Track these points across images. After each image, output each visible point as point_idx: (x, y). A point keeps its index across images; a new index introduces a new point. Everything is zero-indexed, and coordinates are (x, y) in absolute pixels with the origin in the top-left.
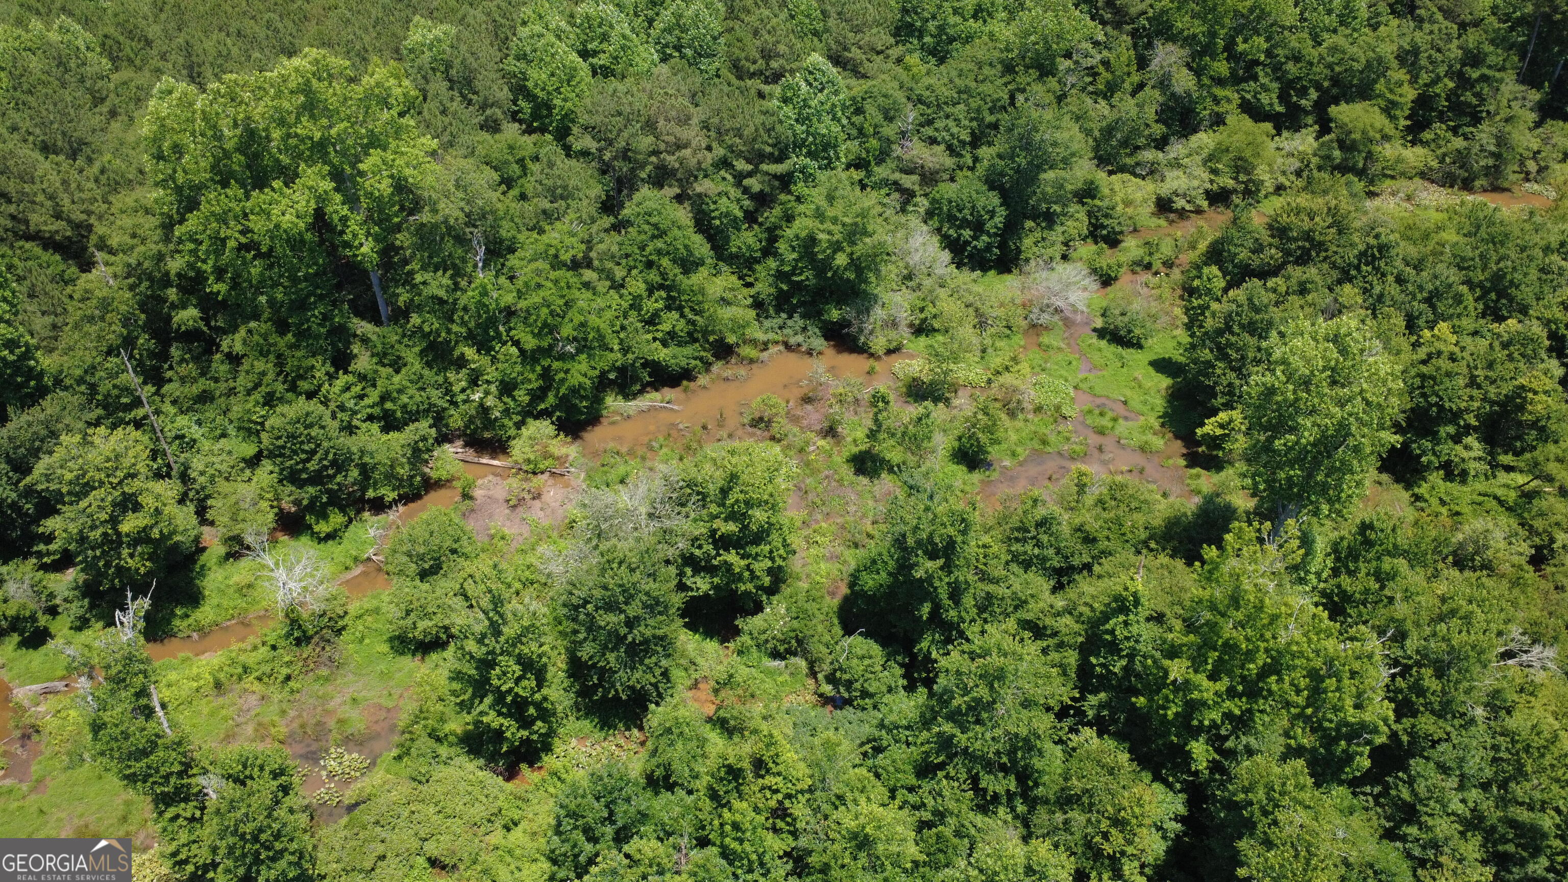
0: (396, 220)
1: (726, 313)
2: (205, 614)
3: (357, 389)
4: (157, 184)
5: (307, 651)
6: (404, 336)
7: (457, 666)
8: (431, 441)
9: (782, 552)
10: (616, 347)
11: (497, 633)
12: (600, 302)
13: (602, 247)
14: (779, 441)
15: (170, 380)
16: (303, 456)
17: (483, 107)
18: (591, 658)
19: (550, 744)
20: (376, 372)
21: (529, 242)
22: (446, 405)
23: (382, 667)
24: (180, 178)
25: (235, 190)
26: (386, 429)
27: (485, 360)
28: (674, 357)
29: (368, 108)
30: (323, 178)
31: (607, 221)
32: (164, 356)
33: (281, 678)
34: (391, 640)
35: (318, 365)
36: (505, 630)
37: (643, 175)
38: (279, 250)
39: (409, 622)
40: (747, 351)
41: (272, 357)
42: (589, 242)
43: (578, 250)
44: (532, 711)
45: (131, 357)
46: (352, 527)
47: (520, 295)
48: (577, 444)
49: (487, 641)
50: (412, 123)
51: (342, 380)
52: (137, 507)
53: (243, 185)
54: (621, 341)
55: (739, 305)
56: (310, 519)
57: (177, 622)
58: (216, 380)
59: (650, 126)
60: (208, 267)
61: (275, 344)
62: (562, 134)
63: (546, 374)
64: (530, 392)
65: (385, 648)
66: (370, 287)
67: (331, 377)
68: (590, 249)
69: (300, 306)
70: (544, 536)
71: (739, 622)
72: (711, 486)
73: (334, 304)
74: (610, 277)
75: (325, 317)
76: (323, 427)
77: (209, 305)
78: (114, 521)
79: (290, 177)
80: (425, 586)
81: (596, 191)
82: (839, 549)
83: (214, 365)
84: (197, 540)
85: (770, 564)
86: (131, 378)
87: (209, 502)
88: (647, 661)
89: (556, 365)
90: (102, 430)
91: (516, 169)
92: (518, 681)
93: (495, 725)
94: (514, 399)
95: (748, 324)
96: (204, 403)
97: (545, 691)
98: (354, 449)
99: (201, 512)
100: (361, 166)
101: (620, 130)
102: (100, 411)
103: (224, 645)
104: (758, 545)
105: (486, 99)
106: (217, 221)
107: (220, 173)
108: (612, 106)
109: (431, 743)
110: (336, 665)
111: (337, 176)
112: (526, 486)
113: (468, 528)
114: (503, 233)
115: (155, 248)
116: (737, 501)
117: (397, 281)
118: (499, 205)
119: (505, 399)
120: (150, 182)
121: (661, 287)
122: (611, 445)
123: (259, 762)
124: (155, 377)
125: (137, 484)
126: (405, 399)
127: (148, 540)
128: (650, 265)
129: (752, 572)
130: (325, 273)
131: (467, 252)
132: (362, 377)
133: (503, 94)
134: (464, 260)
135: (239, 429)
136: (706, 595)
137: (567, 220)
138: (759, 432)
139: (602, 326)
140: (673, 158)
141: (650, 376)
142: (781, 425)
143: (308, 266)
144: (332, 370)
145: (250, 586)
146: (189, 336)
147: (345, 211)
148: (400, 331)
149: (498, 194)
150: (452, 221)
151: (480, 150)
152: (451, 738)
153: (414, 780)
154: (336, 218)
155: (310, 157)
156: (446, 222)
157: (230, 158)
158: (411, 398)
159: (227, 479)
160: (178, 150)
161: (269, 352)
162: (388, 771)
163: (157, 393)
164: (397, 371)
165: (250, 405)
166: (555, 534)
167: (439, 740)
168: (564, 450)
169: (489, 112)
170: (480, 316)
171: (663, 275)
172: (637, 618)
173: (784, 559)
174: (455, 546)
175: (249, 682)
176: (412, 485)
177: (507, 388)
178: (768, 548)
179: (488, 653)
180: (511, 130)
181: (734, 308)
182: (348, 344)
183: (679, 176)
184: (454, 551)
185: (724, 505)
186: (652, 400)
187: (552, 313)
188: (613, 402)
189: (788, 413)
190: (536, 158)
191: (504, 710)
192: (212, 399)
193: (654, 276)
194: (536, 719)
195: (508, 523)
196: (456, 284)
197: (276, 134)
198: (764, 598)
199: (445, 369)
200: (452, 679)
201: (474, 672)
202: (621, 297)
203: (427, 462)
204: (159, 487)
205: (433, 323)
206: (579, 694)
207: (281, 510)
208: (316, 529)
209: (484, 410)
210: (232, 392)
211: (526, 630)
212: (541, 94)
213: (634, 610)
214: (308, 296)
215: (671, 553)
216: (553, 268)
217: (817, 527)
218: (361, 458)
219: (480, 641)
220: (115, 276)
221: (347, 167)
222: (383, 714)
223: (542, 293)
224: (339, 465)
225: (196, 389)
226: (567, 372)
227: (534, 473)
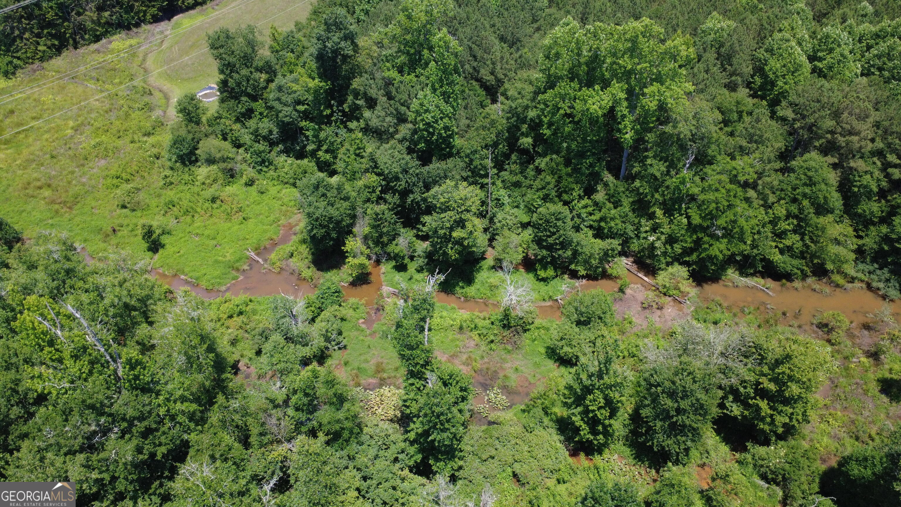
0: (652, 125)
1: (833, 249)
2: (471, 291)
3: (590, 209)
4: (541, 70)
5: (506, 333)
6: (627, 190)
7: (572, 383)
8: (616, 252)
9: (800, 417)
10: (749, 242)
11: (600, 377)
12: (751, 213)
13: (768, 179)
14: (833, 344)
15: (506, 170)
16: (548, 233)
17: (731, 75)
18: (646, 417)
19: (602, 450)
20: (604, 203)
21: (723, 161)
22: (633, 236)
23: (537, 360)
24: (553, 70)
25: (575, 85)
26: (595, 236)
27: (665, 220)
28: (784, 263)
29: (663, 58)
30: (622, 91)
31: (778, 165)
32: (507, 156)
33: (489, 340)
34: (548, 348)
35: (576, 189)
36: (606, 377)
37: (817, 144)
38: (584, 122)
39: (560, 344)
40: (838, 278)
41: (556, 176)
42: (761, 173)
43: (751, 177)
44: (600, 428)
45: (493, 153)
46: (556, 280)
47: (703, 191)
48: (698, 289)
49: (593, 378)
50: (684, 73)
51: (586, 201)
52: (463, 227)
53: (580, 83)
54: (754, 240)
55: (846, 248)
56: (538, 266)
57: (458, 289)
58: (526, 178)
59: (836, 115)
60: (546, 120)
61: (560, 170)
62: (774, 103)
63: (698, 243)
64: (683, 248)
65: (543, 350)
66: (621, 157)
67: (580, 198)
68: (759, 178)
69: (581, 155)
70: (654, 333)
71: (749, 445)
72: (770, 354)
73: (599, 160)
74: (765, 198)
75: (591, 165)
76: (564, 223)
77: (539, 139)
78: (451, 229)
79: (606, 84)
80: (577, 330)
81: (780, 145)
82: (842, 435)
83: (528, 170)
84: (484, 253)
85: (787, 421)
86: (489, 163)
87: (497, 237)
88: (679, 437)
89: (706, 239)
90: (465, 184)
91: (735, 116)
92: (600, 408)
93: (577, 424)
94: (672, 248)
95: (847, 261)
96: (516, 187)
97: (612, 421)
98: (575, 240)
99: (491, 240)
100: (646, 90)
101: (814, 112)
102: (469, 173)
103: (472, 310)
104: (784, 405)
105: (736, 70)
106: (560, 98)
107: (572, 73)
108: (816, 95)
109: (542, 413)
110: (517, 347)
111: (630, 92)
112: (657, 300)
113: (614, 309)
114: (710, 151)
115: (526, 102)
116: (783, 373)
117: (637, 159)
118: (715, 135)
119: (668, 247)
120: (538, 68)
121: (796, 217)
122: (718, 298)
123: (457, 379)
124: (499, 166)
125: (468, 216)
126: (612, 224)
127: (461, 244)
128: (794, 200)
129: (773, 420)
130: (601, 142)
131: (683, 156)
132: (596, 204)
133: (747, 69)
134: (679, 160)
135: (526, 206)
136: (735, 418)
137: (752, 156)
138: (821, 333)
139: (746, 227)
140: (843, 139)
141: (763, 267)
142: (840, 335)
143: (595, 136)
144: (582, 194)
145: (495, 286)
146: (524, 152)
147: (626, 112)
148: (626, 186)
149: (717, 128)
150: (682, 136)
151: (719, 99)
152: (553, 416)
153: (525, 428)
154: (619, 114)
155: (621, 78)
156: (678, 135)
157: (580, 67)
158: (616, 225)
159: (509, 229)
160: (558, 55)
161: (556, 173)
162: (515, 415)
163: (497, 174)
164: (615, 208)
165: (536, 197)
166: (660, 335)
167: (546, 413)
168: (688, 289)
169: (733, 78)
170: (674, 194)
171: (801, 210)
172: (685, 411)
173: (799, 423)
174: (602, 316)
175: (474, 334)
176: (595, 271)
177: (671, 240)
178: (791, 410)
179: (591, 385)
180: (743, 93)
181: (841, 248)
182: (597, 183)
183: (842, 151)
184: (600, 318)
185: (773, 370)
186: (757, 283)
187: (717, 209)
188: (732, 274)
189: (848, 330)
190: (750, 113)
191: (586, 419)
192: (520, 187)
193: (794, 208)
194: (601, 433)
195: (637, 316)
196: (668, 172)
197: (608, 60)
198: (774, 438)
199: (641, 216)
200: (566, 388)
201: (578, 390)
202: (766, 213)
203: (609, 262)
204: (477, 221)
205: (646, 189)
206: (631, 431)
207: (527, 255)
208: (539, 273)
209: (652, 247)
210: (530, 187)
211: (616, 385)
212: (771, 76)
213: (684, 404)
214: (588, 151)
215: (725, 382)
216: (731, 182)
217: (833, 412)
218: (576, 246)
219: (590, 376)
220: (503, 110)
221: (637, 88)
222: (527, 384)
223: (716, 194)
224: (564, 245)
225: (515, 179)
226: (711, 245)
227: (665, 294)
